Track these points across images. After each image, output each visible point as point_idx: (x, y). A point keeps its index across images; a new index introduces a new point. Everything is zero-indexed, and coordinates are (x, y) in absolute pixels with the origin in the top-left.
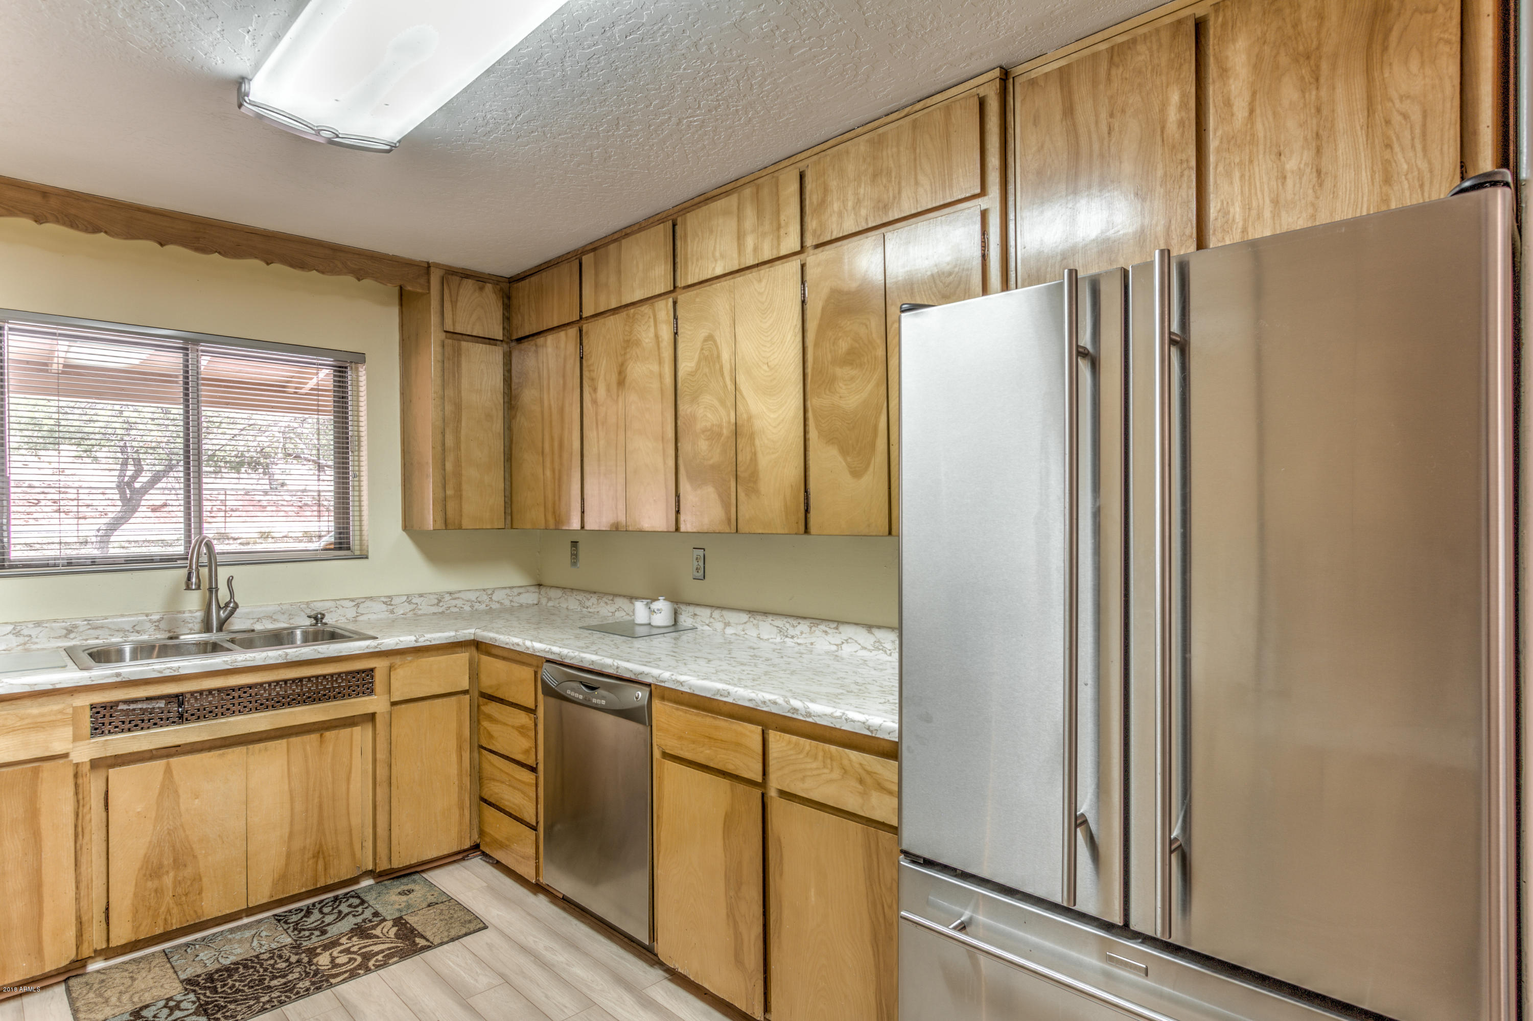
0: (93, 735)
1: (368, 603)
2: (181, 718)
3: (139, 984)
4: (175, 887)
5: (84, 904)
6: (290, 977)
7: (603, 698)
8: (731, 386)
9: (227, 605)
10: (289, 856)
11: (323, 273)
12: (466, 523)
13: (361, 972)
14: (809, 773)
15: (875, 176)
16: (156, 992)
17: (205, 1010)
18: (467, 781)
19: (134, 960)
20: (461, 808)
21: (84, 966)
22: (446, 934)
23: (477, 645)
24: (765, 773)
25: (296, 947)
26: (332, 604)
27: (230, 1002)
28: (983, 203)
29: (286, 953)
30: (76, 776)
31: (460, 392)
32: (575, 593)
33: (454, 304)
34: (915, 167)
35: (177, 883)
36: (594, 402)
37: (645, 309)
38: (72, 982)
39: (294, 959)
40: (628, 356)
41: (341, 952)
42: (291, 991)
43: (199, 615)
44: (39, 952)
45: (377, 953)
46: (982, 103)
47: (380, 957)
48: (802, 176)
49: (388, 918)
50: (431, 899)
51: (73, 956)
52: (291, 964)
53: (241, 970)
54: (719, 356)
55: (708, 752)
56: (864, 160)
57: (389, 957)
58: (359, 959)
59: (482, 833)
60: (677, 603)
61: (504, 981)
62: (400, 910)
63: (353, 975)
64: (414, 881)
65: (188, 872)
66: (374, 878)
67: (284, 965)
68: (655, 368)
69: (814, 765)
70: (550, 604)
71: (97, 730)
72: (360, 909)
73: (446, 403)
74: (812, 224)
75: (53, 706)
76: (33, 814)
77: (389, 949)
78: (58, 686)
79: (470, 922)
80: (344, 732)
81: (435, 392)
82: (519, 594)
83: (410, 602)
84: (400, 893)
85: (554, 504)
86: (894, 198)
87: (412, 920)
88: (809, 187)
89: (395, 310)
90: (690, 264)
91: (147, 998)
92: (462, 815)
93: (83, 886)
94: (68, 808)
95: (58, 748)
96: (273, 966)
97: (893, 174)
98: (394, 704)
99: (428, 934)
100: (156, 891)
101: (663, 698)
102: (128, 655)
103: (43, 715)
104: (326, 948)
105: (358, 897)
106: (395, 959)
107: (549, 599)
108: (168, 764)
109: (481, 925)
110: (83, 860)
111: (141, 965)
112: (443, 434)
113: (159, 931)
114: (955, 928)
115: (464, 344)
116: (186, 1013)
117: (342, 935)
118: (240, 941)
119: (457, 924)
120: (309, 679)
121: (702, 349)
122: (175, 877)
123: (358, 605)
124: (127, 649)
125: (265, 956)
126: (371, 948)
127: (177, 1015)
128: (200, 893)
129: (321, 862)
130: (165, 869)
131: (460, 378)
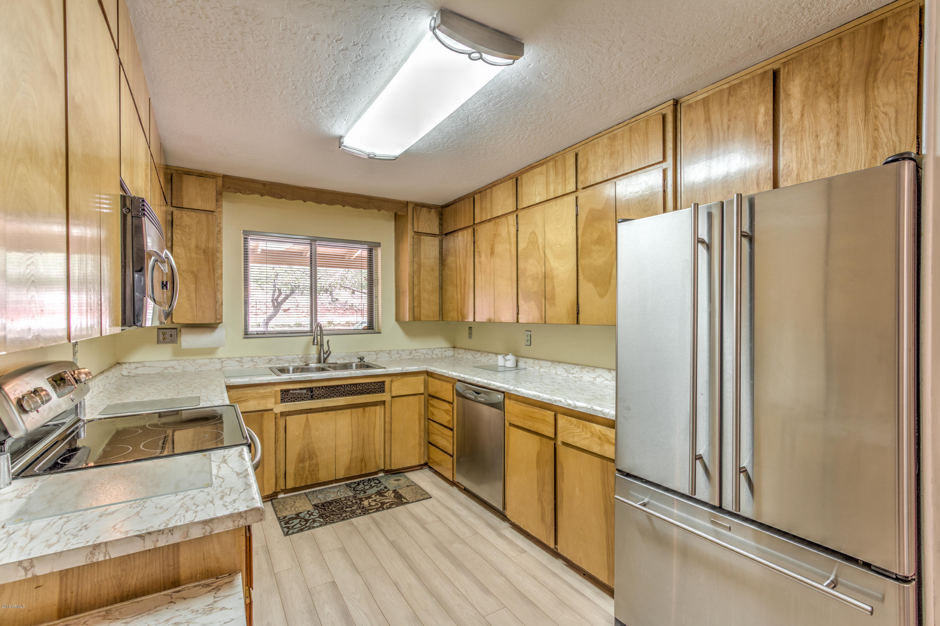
0: (281, 402)
1: (381, 353)
2: (312, 398)
3: (297, 504)
4: (309, 467)
5: (278, 470)
6: (353, 508)
7: (483, 398)
8: (543, 255)
9: (327, 352)
10: (351, 459)
11: (365, 209)
12: (423, 318)
13: (381, 509)
14: (575, 434)
15: (611, 154)
16: (304, 508)
17: (322, 517)
18: (423, 434)
19: (295, 495)
20: (420, 446)
21: (277, 495)
22: (414, 498)
23: (427, 373)
24: (555, 434)
25: (355, 497)
26: (367, 353)
27: (331, 515)
28: (664, 165)
29: (351, 499)
30: (275, 418)
31: (420, 259)
32: (470, 351)
33: (418, 219)
34: (631, 150)
36: (480, 262)
37: (503, 219)
38: (273, 501)
39: (354, 501)
40: (495, 241)
41: (372, 501)
42: (354, 513)
43: (316, 356)
45: (387, 503)
46: (664, 117)
47: (388, 504)
48: (577, 155)
49: (391, 489)
50: (408, 484)
51: (274, 490)
52: (353, 503)
53: (334, 503)
54: (537, 241)
55: (530, 423)
56: (606, 147)
57: (392, 505)
58: (380, 504)
59: (429, 457)
60: (518, 357)
61: (438, 519)
62: (395, 487)
63: (378, 510)
64: (401, 476)
65: (314, 462)
66: (384, 473)
67: (351, 503)
68: (508, 247)
69: (578, 431)
70: (459, 356)
71: (283, 400)
72: (379, 485)
73: (414, 265)
74: (581, 178)
75: (269, 390)
76: (261, 432)
77: (392, 502)
78: (270, 382)
79: (424, 494)
80: (373, 408)
81: (410, 259)
82: (445, 351)
83: (398, 353)
84: (395, 480)
85: (461, 309)
86: (621, 165)
87: (400, 491)
88: (580, 161)
89: (393, 223)
90: (524, 198)
91: (301, 510)
92: (420, 449)
93: (277, 462)
94: (273, 430)
95: (270, 406)
96: (346, 503)
97: (620, 153)
98: (393, 397)
99: (407, 498)
100: (302, 468)
101: (510, 398)
102: (291, 371)
103: (264, 393)
104: (366, 498)
105: (378, 480)
106: (394, 506)
107: (459, 354)
108: (307, 416)
109: (429, 496)
110: (278, 452)
111: (297, 498)
112: (413, 278)
113: (303, 485)
114: (640, 504)
115: (422, 237)
116: (315, 517)
117: (372, 494)
118: (333, 492)
119: (419, 495)
120: (359, 384)
121: (529, 238)
122: (309, 463)
123: (377, 354)
124: (291, 369)
125: (343, 499)
126: (384, 501)
127: (312, 517)
128: (318, 471)
129: (363, 463)
130: (306, 460)
131: (420, 252)
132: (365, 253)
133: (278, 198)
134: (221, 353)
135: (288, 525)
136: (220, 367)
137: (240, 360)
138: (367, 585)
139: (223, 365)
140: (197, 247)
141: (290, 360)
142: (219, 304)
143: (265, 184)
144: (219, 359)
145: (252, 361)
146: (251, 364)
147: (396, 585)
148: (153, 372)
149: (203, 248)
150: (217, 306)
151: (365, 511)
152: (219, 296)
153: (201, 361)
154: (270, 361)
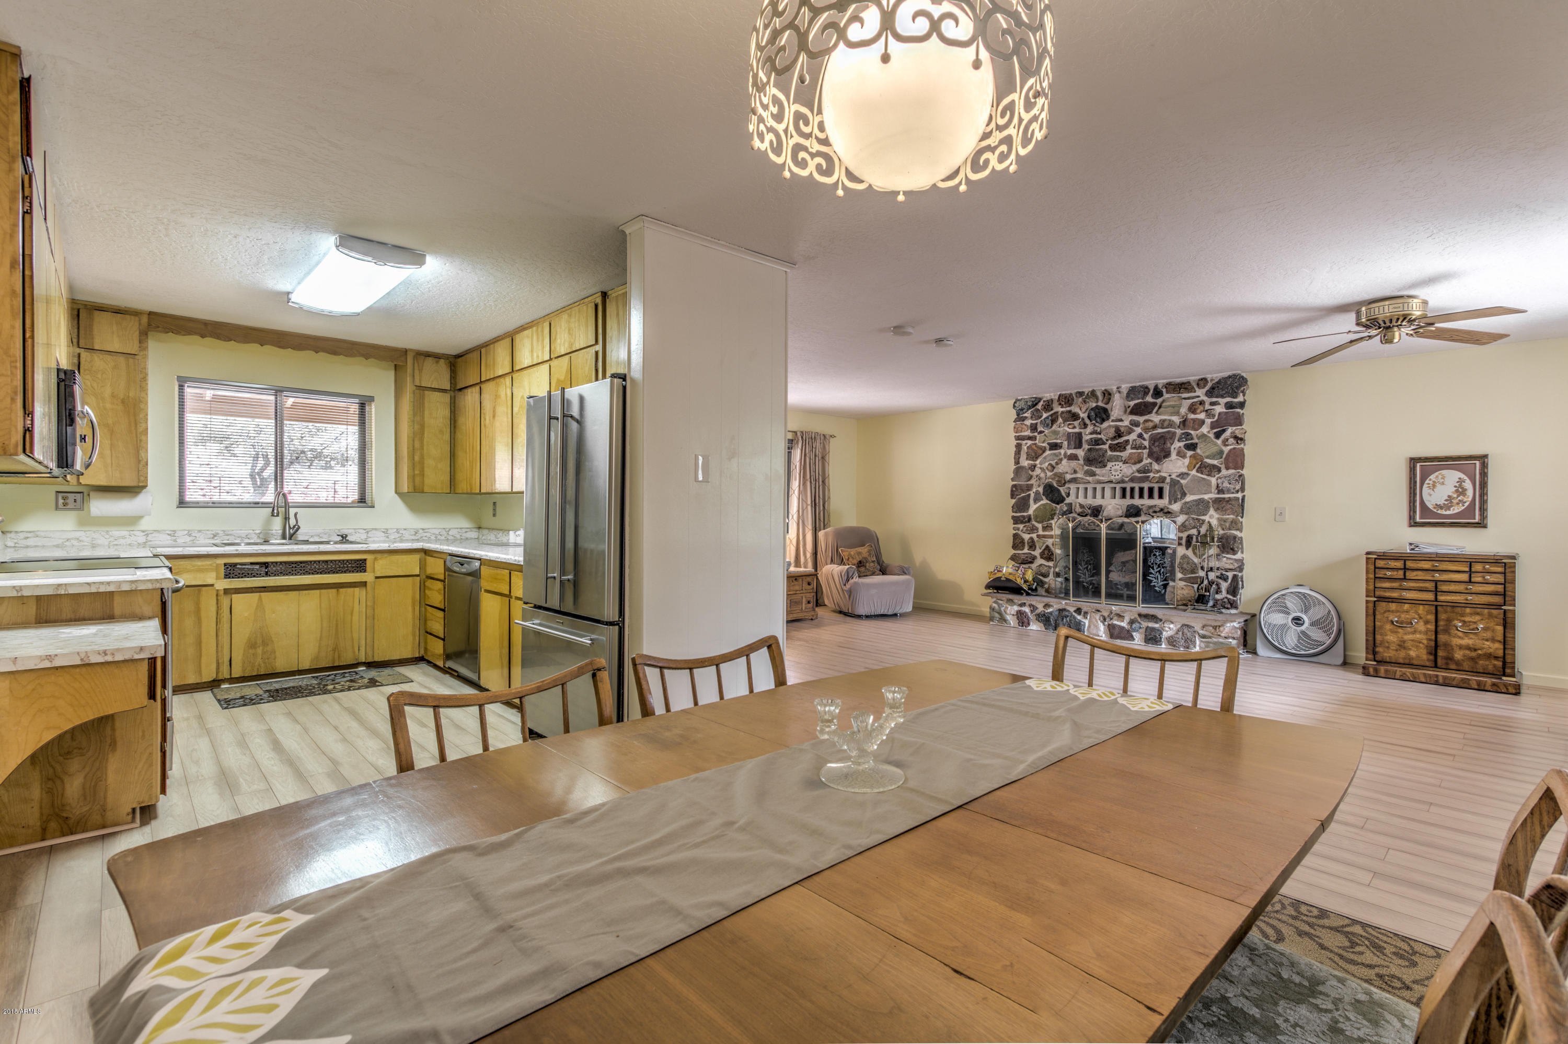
0: (225, 578)
1: (374, 532)
2: (266, 574)
3: (244, 691)
4: (262, 654)
5: (220, 655)
6: (313, 691)
7: (466, 568)
9: (294, 527)
10: (320, 647)
11: (345, 356)
12: (426, 490)
13: (346, 690)
16: (251, 692)
17: (273, 697)
18: (417, 622)
19: (243, 686)
20: (414, 635)
21: (220, 685)
22: (391, 682)
23: (426, 552)
25: (319, 684)
26: (353, 531)
27: (283, 696)
28: (597, 346)
30: (217, 595)
31: (424, 419)
32: (493, 531)
33: (421, 371)
35: (264, 653)
37: (502, 380)
38: (215, 690)
39: (316, 686)
40: (496, 403)
41: (339, 686)
42: (311, 694)
43: (280, 532)
44: (200, 672)
46: (596, 306)
47: (357, 687)
48: (550, 325)
49: (366, 678)
50: (391, 674)
51: (214, 676)
52: (315, 688)
53: (291, 688)
55: (495, 585)
56: (566, 322)
57: (361, 687)
58: (347, 687)
59: (426, 649)
62: (373, 675)
64: (385, 668)
65: (269, 648)
66: (366, 667)
67: (311, 688)
68: (505, 410)
70: (484, 538)
71: (227, 576)
72: (354, 675)
73: (416, 424)
74: (553, 347)
75: (208, 562)
76: (198, 611)
78: (211, 553)
79: (407, 680)
80: (350, 590)
81: (409, 419)
82: (466, 532)
83: (398, 533)
84: (375, 671)
85: (470, 479)
87: (378, 679)
88: (552, 330)
89: (392, 373)
90: (517, 359)
91: (248, 694)
92: (414, 639)
93: (219, 646)
94: (213, 609)
95: (210, 582)
96: (306, 688)
98: (377, 578)
99: (383, 682)
100: (253, 654)
101: (485, 565)
102: (242, 545)
103: (203, 566)
104: (333, 684)
106: (364, 688)
107: (481, 533)
108: (260, 595)
109: (410, 680)
110: (220, 634)
112: (414, 441)
113: (255, 673)
115: (426, 392)
116: (264, 697)
117: (342, 681)
118: (293, 682)
119: (399, 680)
120: (331, 561)
122: (263, 650)
123: (368, 533)
125: (304, 686)
126: (354, 685)
127: (260, 697)
128: (275, 659)
129: (336, 653)
130: (258, 645)
131: (424, 411)
132: (354, 408)
133: (225, 340)
134: (145, 524)
135: (227, 703)
136: (145, 541)
137: (173, 534)
139: (150, 538)
140: (113, 396)
141: (244, 535)
142: (143, 463)
143: (206, 323)
144: (143, 531)
145: (191, 535)
146: (189, 538)
148: (51, 543)
149: (122, 397)
150: (141, 466)
151: (326, 692)
152: (142, 454)
153: (117, 532)
154: (215, 536)
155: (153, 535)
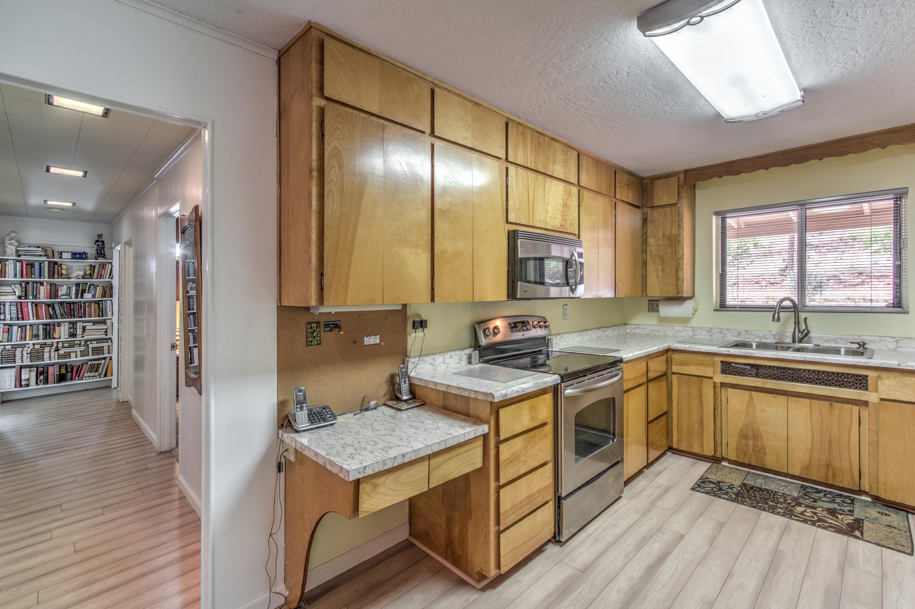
0: (722, 373)
1: (906, 341)
2: (757, 376)
3: (730, 476)
4: (753, 447)
5: (718, 436)
9: (804, 331)
10: (810, 459)
13: (810, 523)
16: (731, 481)
17: (738, 495)
19: (737, 469)
21: (721, 461)
22: (879, 540)
25: (796, 499)
26: (878, 338)
27: (748, 498)
29: (789, 498)
30: (715, 387)
35: (755, 446)
38: (715, 464)
39: (790, 501)
41: (811, 512)
42: (772, 509)
44: (702, 446)
45: (828, 523)
47: (826, 524)
49: (854, 516)
50: (896, 524)
51: (712, 454)
52: (785, 502)
57: (832, 527)
58: (816, 519)
61: (880, 576)
62: (867, 518)
63: (805, 521)
64: (898, 513)
65: (759, 443)
66: (872, 499)
67: (782, 501)
71: (724, 372)
72: (846, 505)
77: (837, 525)
78: (708, 351)
79: (905, 547)
84: (879, 512)
87: (867, 524)
91: (727, 481)
93: (717, 429)
94: (712, 398)
95: (708, 374)
96: (778, 498)
98: (882, 399)
99: (867, 534)
102: (754, 347)
103: (703, 361)
104: (808, 506)
105: (853, 501)
106: (834, 530)
108: (751, 393)
109: (910, 552)
110: (718, 419)
111: (737, 472)
113: (747, 462)
116: (732, 491)
117: (820, 507)
118: (777, 484)
119: (894, 542)
120: (823, 372)
122: (754, 443)
124: (754, 345)
125: (779, 494)
126: (826, 519)
127: (729, 490)
128: (764, 455)
129: (830, 471)
130: (749, 438)
132: (889, 204)
134: (694, 323)
135: (702, 484)
136: (692, 335)
137: (710, 330)
138: (705, 557)
139: (695, 333)
140: (664, 235)
141: (761, 336)
142: (680, 280)
144: (692, 328)
145: (721, 333)
146: (720, 335)
147: (730, 575)
148: (645, 333)
149: (668, 235)
150: (679, 283)
151: (789, 513)
152: (680, 273)
153: (678, 327)
154: (739, 334)
155: (698, 331)
